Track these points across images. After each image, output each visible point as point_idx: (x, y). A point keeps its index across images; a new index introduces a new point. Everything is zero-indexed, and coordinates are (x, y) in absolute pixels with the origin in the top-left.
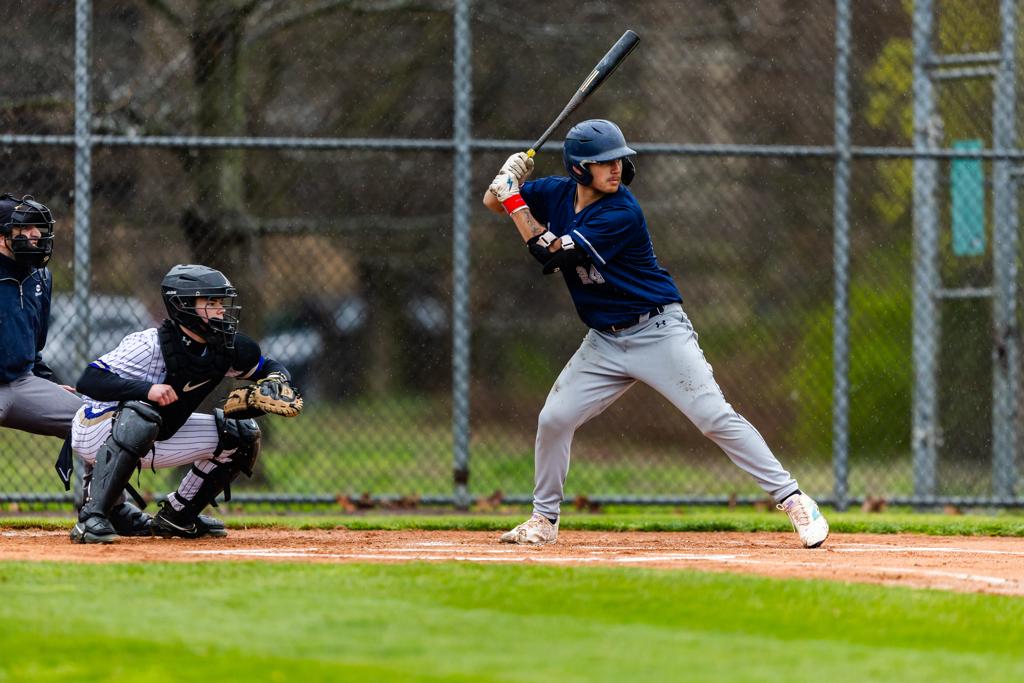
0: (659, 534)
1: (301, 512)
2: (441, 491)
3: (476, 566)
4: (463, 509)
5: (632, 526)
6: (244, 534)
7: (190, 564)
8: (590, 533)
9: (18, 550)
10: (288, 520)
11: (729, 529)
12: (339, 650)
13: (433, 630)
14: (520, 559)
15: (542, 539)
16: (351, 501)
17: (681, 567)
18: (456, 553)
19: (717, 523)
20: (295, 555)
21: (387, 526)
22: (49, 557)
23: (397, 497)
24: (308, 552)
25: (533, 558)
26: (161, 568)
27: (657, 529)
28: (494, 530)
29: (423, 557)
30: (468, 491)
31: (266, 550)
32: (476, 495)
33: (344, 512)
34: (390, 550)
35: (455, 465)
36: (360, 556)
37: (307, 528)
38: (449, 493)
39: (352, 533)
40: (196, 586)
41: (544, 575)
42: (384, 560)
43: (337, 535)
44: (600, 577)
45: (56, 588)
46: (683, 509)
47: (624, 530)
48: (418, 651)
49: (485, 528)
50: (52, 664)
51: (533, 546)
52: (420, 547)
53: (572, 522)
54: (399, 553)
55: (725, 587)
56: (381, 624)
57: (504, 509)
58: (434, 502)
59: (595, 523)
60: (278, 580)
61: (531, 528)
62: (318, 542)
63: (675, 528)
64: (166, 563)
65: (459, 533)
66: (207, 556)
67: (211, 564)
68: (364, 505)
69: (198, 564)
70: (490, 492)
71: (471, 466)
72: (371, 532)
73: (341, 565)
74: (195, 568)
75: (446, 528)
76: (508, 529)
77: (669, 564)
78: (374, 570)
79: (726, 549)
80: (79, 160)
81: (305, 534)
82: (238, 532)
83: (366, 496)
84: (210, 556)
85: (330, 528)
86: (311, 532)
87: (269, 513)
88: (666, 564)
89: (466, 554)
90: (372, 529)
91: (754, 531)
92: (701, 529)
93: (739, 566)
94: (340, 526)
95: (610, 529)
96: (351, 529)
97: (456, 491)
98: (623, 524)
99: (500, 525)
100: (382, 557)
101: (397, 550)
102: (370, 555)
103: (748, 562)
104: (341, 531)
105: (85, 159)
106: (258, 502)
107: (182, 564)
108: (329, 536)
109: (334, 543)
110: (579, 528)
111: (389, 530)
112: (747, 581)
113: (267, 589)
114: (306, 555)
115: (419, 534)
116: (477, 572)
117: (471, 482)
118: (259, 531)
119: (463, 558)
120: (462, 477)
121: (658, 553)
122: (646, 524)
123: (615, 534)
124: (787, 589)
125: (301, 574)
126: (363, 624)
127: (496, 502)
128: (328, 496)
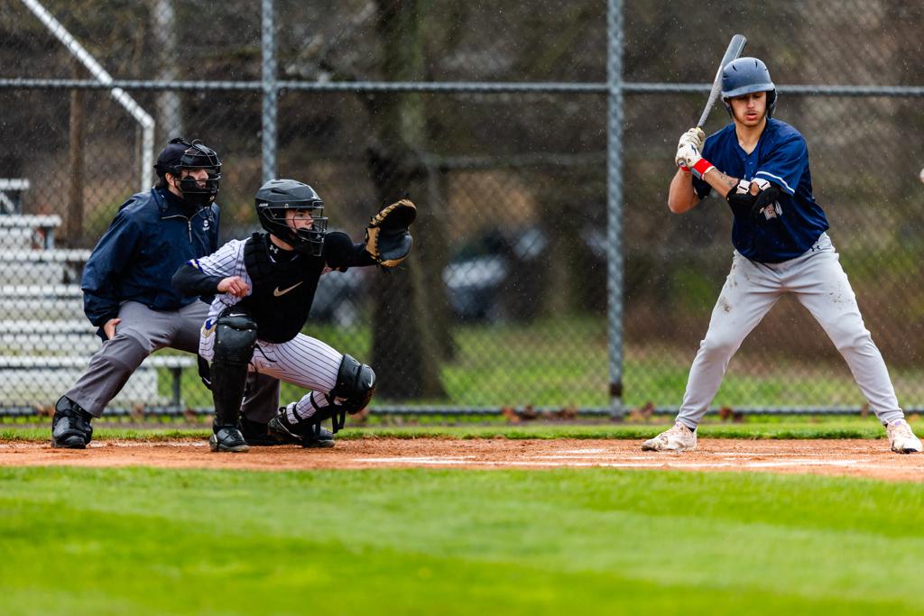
0: (791, 441)
1: (470, 423)
2: (598, 403)
3: (616, 471)
4: (617, 419)
5: (767, 434)
6: (412, 443)
7: (355, 471)
8: (728, 440)
9: (203, 459)
10: (455, 431)
11: (855, 436)
12: (483, 549)
13: (570, 530)
14: (659, 465)
15: (682, 446)
16: (515, 413)
17: (804, 472)
18: (601, 460)
19: (845, 431)
20: (454, 462)
21: (543, 436)
22: (229, 465)
23: (557, 408)
24: (466, 459)
25: (670, 464)
26: (329, 475)
27: (789, 437)
28: (640, 438)
29: (570, 464)
30: (623, 403)
31: (429, 458)
32: (629, 406)
33: (509, 423)
34: (542, 457)
35: (611, 380)
36: (514, 463)
37: (469, 438)
38: (605, 404)
39: (510, 442)
40: (359, 491)
41: (676, 479)
42: (535, 466)
43: (497, 444)
44: (728, 481)
45: (232, 493)
46: (819, 418)
47: (759, 438)
48: (554, 549)
49: (632, 436)
50: (221, 562)
51: (673, 453)
52: (569, 455)
53: (712, 431)
54: (549, 460)
55: (840, 489)
56: (523, 524)
57: (655, 419)
58: (591, 414)
59: (733, 432)
60: (434, 485)
61: (672, 436)
62: (477, 450)
63: (805, 436)
64: (333, 470)
65: (608, 441)
66: (373, 464)
67: (374, 471)
68: (527, 417)
69: (364, 471)
70: (642, 404)
71: (625, 380)
72: (528, 441)
73: (492, 471)
74: (359, 475)
75: (596, 437)
76: (652, 437)
77: (795, 468)
78: (522, 475)
79: (848, 454)
80: (266, 104)
81: (467, 443)
82: (406, 442)
83: (529, 408)
84: (376, 463)
85: (490, 437)
86: (473, 441)
87: (440, 424)
88: (791, 469)
89: (610, 460)
90: (528, 438)
91: (878, 438)
92: (829, 436)
93: (858, 471)
94: (500, 435)
95: (746, 437)
96: (510, 439)
97: (610, 403)
98: (758, 433)
99: (645, 434)
100: (533, 463)
101: (548, 457)
102: (522, 462)
103: (868, 466)
104: (500, 441)
105: (272, 103)
106: (431, 414)
107: (348, 472)
108: (489, 445)
109: (491, 451)
110: (718, 436)
111: (545, 439)
112: (862, 484)
113: (423, 494)
114: (464, 462)
115: (571, 442)
116: (616, 477)
117: (625, 395)
118: (426, 440)
119: (606, 465)
120: (616, 390)
121: (787, 459)
122: (780, 433)
123: (750, 442)
124: (898, 492)
125: (456, 480)
126: (507, 525)
127: (648, 412)
128: (494, 409)
